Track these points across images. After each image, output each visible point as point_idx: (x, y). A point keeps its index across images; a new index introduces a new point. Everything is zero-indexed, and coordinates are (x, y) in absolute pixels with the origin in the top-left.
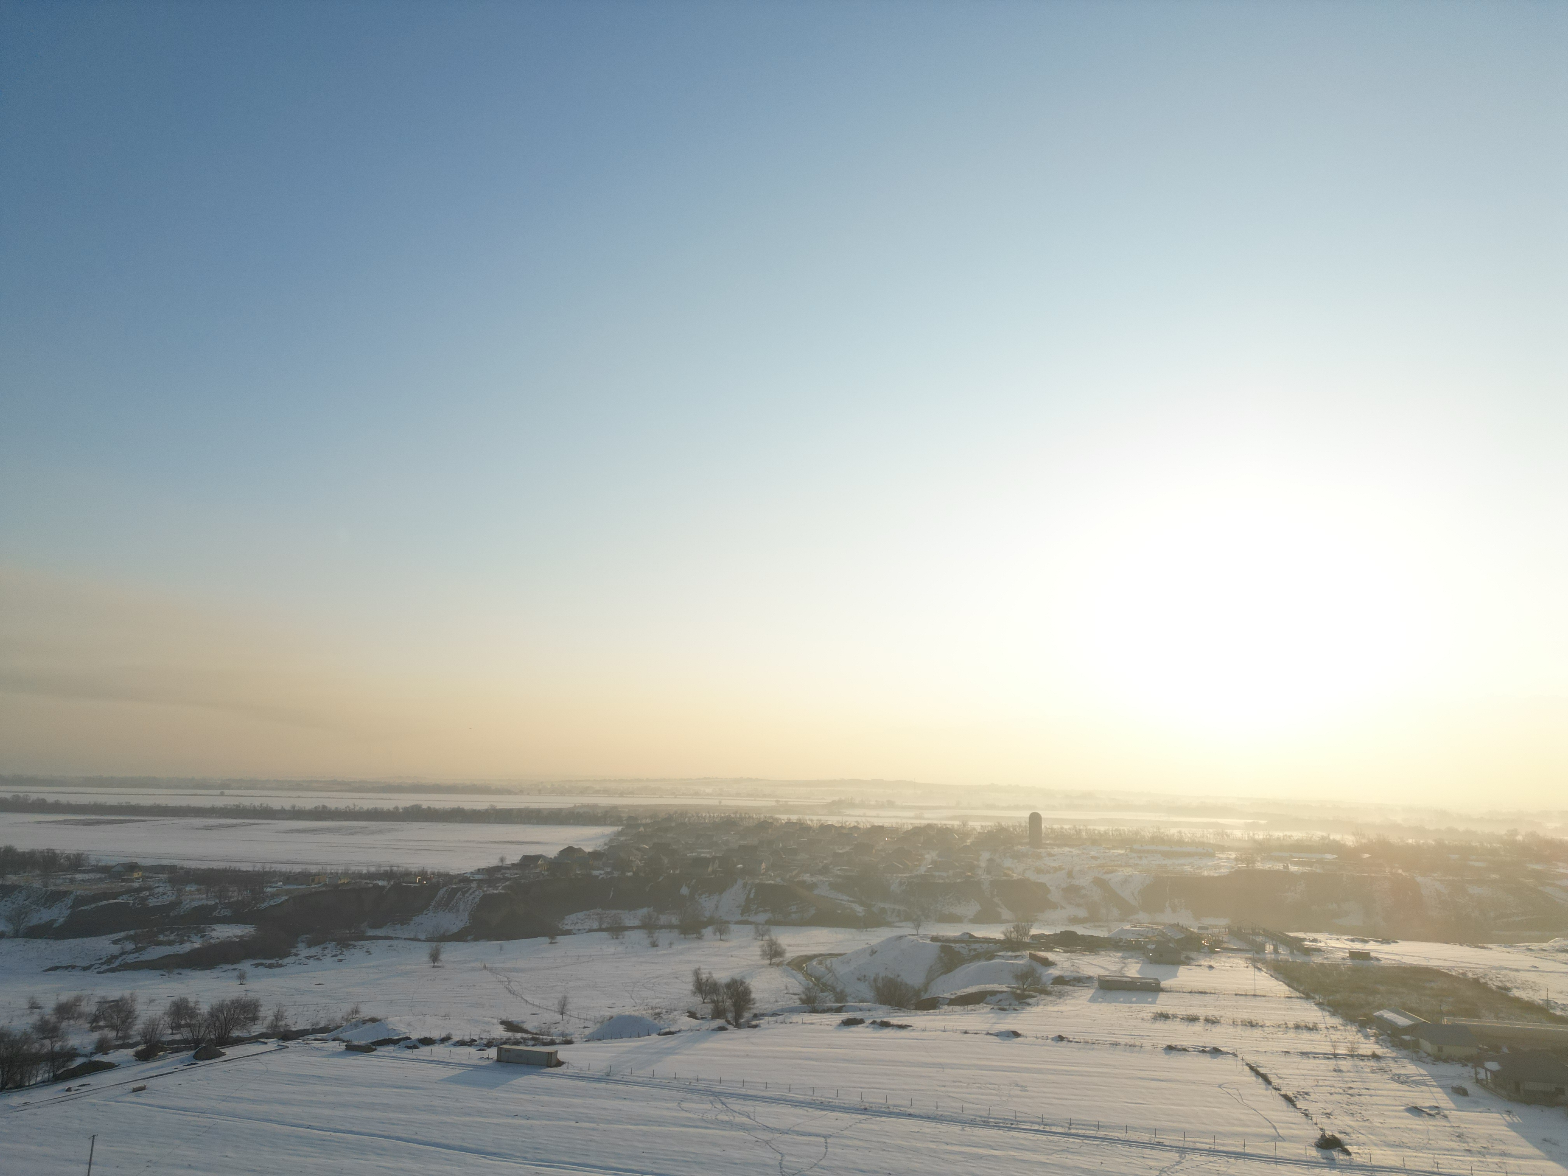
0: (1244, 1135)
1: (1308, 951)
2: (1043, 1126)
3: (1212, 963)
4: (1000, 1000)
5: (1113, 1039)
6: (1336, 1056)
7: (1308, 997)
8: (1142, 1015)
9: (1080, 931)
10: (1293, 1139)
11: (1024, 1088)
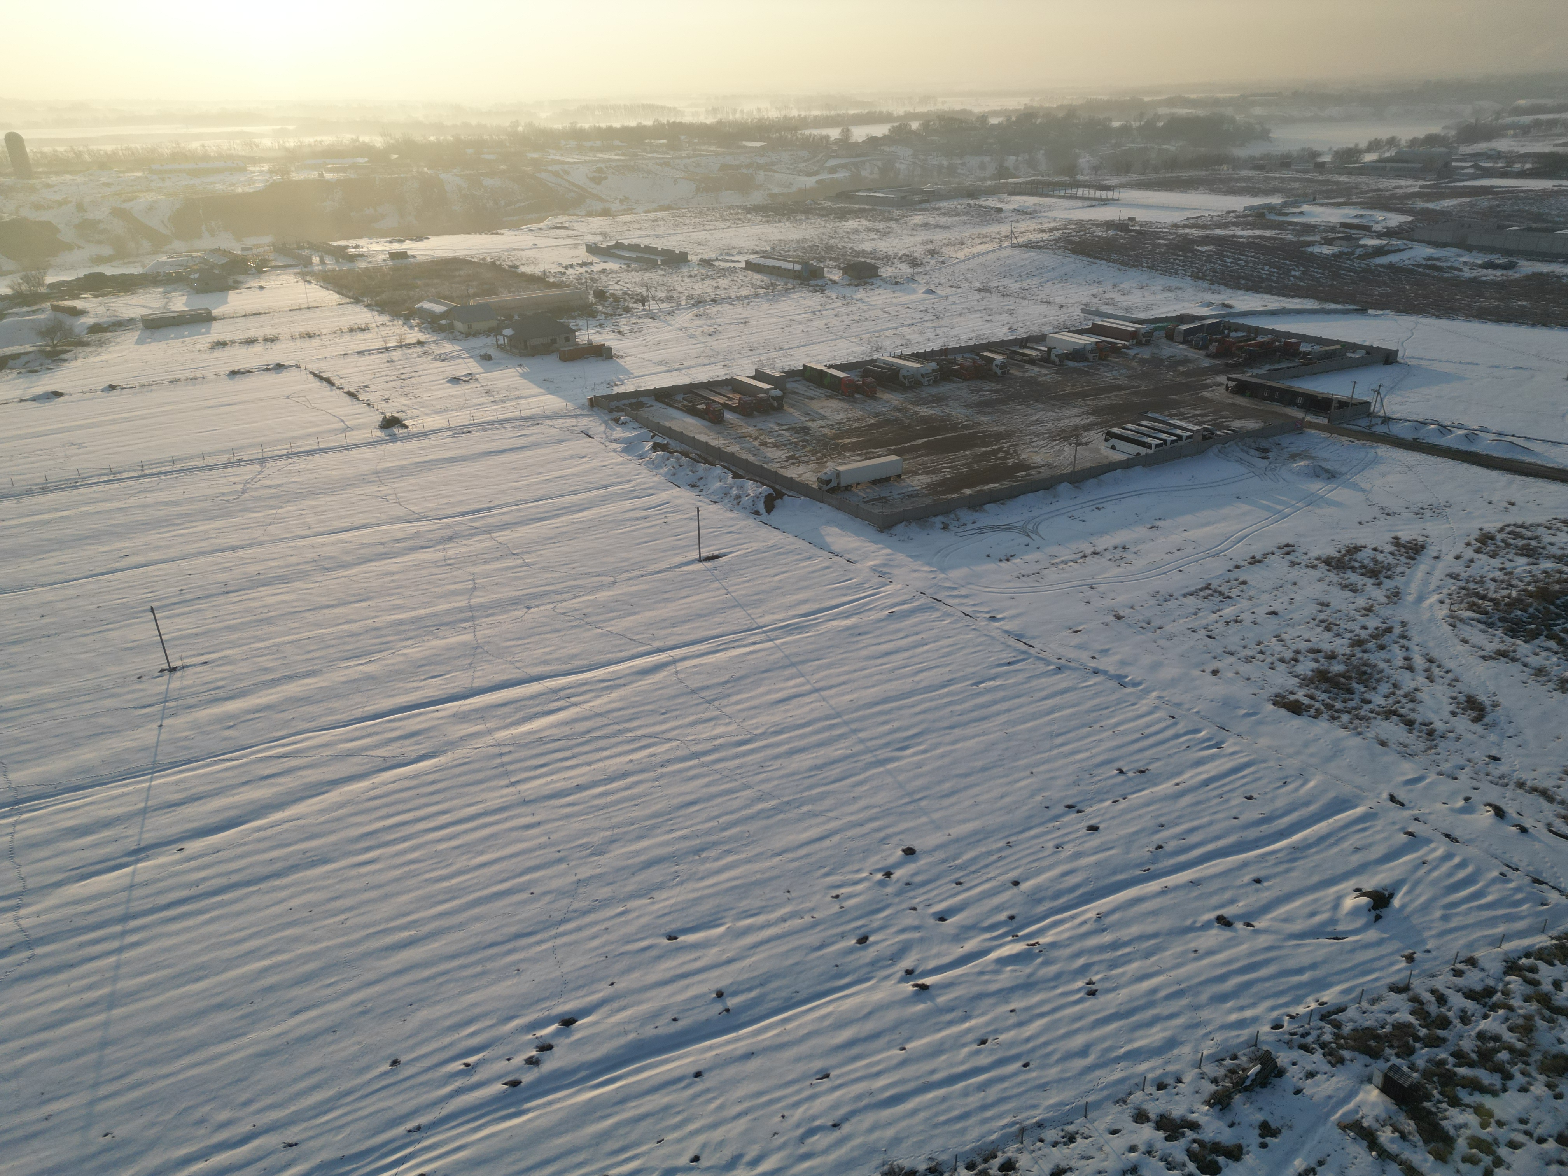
0: (317, 434)
1: (352, 258)
2: (114, 476)
3: (262, 284)
4: (27, 363)
5: (172, 377)
6: (387, 349)
7: (357, 301)
8: (198, 347)
9: (109, 270)
10: (359, 427)
11: (81, 445)
